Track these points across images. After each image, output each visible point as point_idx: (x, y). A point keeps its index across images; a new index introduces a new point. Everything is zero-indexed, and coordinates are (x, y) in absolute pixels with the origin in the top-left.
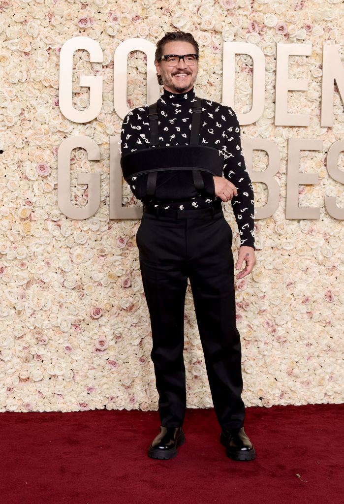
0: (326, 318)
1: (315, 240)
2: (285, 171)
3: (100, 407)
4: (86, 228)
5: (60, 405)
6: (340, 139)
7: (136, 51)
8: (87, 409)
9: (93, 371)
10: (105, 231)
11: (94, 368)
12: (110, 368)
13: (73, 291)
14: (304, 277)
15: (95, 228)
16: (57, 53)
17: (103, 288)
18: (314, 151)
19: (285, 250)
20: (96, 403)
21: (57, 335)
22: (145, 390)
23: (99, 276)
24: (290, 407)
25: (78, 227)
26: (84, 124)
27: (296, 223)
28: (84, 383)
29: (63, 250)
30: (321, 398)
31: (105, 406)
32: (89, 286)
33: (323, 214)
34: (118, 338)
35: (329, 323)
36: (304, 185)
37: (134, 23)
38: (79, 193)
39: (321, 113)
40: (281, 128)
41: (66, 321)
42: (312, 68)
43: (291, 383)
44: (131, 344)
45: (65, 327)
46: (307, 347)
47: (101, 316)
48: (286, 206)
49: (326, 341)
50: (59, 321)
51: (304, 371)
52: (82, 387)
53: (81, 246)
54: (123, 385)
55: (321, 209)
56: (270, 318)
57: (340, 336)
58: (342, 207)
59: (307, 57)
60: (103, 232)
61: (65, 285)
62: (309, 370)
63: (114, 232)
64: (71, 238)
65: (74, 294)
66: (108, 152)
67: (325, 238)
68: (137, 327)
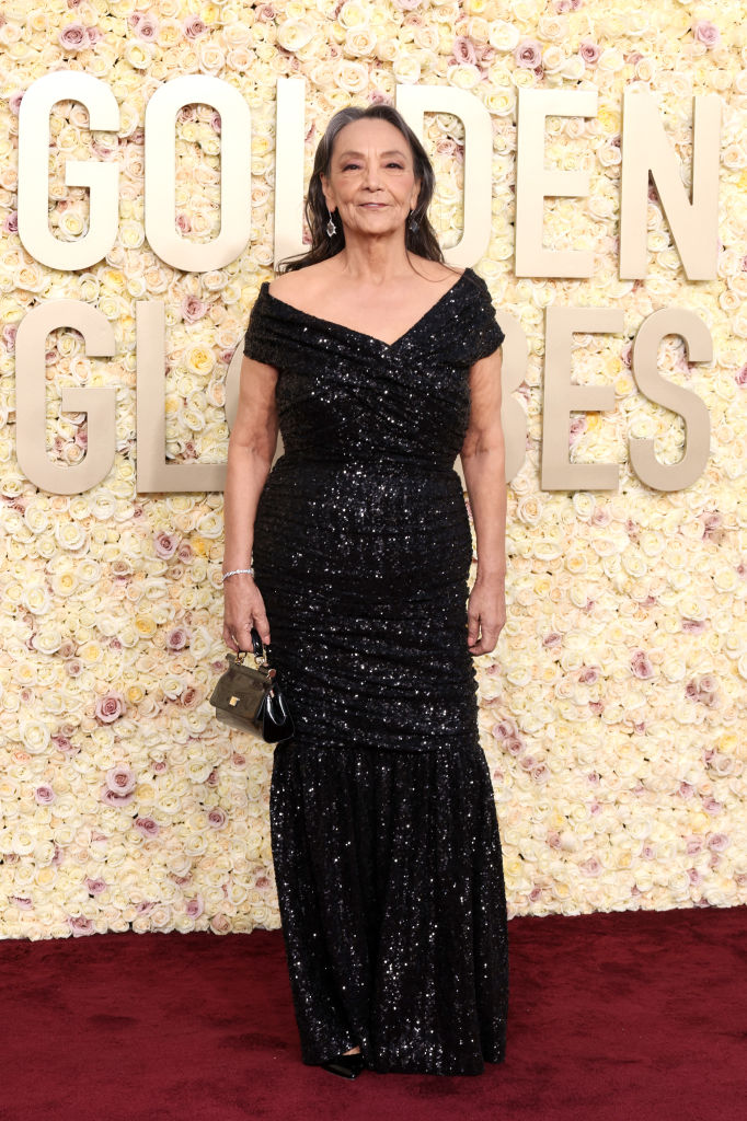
0: (633, 714)
1: (606, 537)
2: (538, 382)
3: (120, 927)
4: (82, 515)
5: (24, 924)
6: (663, 307)
7: (196, 105)
8: (87, 932)
9: (100, 846)
10: (127, 520)
11: (105, 838)
12: (141, 836)
13: (55, 661)
14: (584, 621)
15: (103, 513)
16: (13, 107)
17: (124, 651)
18: (603, 334)
19: (538, 560)
20: (110, 918)
21: (16, 760)
22: (224, 887)
23: (116, 625)
24: (555, 920)
25: (64, 509)
26: (77, 273)
27: (563, 499)
28: (81, 873)
29: (30, 565)
30: (623, 899)
31: (131, 924)
32: (92, 648)
33: (625, 479)
34: (159, 766)
35: (642, 726)
36: (583, 412)
37: (190, 40)
38: (66, 434)
39: (619, 248)
40: (529, 282)
41: (37, 728)
42: (599, 145)
43: (556, 865)
44: (189, 780)
45: (38, 742)
46: (592, 783)
47: (120, 717)
48: (540, 461)
49: (632, 768)
50: (23, 727)
51: (584, 837)
52: (77, 882)
53: (71, 556)
54: (172, 876)
55: (621, 466)
56: (507, 716)
57: (667, 757)
58: (668, 462)
59: (587, 119)
60: (122, 523)
61: (35, 645)
62: (595, 834)
63: (146, 523)
64: (47, 538)
65: (56, 667)
66: (133, 338)
67: (630, 532)
68: (203, 741)
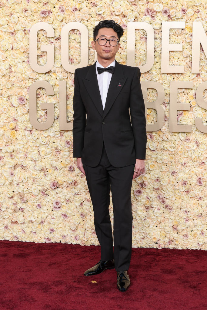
0: (197, 195)
1: (189, 146)
2: (168, 102)
3: (58, 241)
4: (46, 136)
5: (34, 238)
8: (50, 242)
9: (53, 220)
10: (59, 137)
12: (63, 219)
13: (40, 172)
14: (183, 168)
15: (52, 135)
16: (28, 32)
17: (58, 171)
18: (188, 89)
19: (170, 151)
20: (56, 238)
22: (84, 233)
24: (175, 250)
25: (42, 134)
26: (46, 73)
27: (176, 134)
28: (48, 227)
29: (34, 148)
30: (194, 246)
31: (61, 241)
34: (68, 201)
35: (200, 198)
36: (182, 110)
37: (73, 13)
38: (42, 115)
40: (166, 75)
41: (36, 189)
43: (176, 235)
44: (75, 205)
45: (36, 193)
46: (186, 213)
47: (57, 187)
49: (198, 210)
50: (33, 189)
52: (47, 229)
53: (44, 146)
54: (71, 229)
55: (193, 126)
56: (161, 193)
59: (183, 29)
60: (57, 138)
62: (187, 227)
63: (64, 138)
64: (38, 141)
65: (41, 174)
66: (58, 90)
67: (197, 144)
68: (79, 195)
